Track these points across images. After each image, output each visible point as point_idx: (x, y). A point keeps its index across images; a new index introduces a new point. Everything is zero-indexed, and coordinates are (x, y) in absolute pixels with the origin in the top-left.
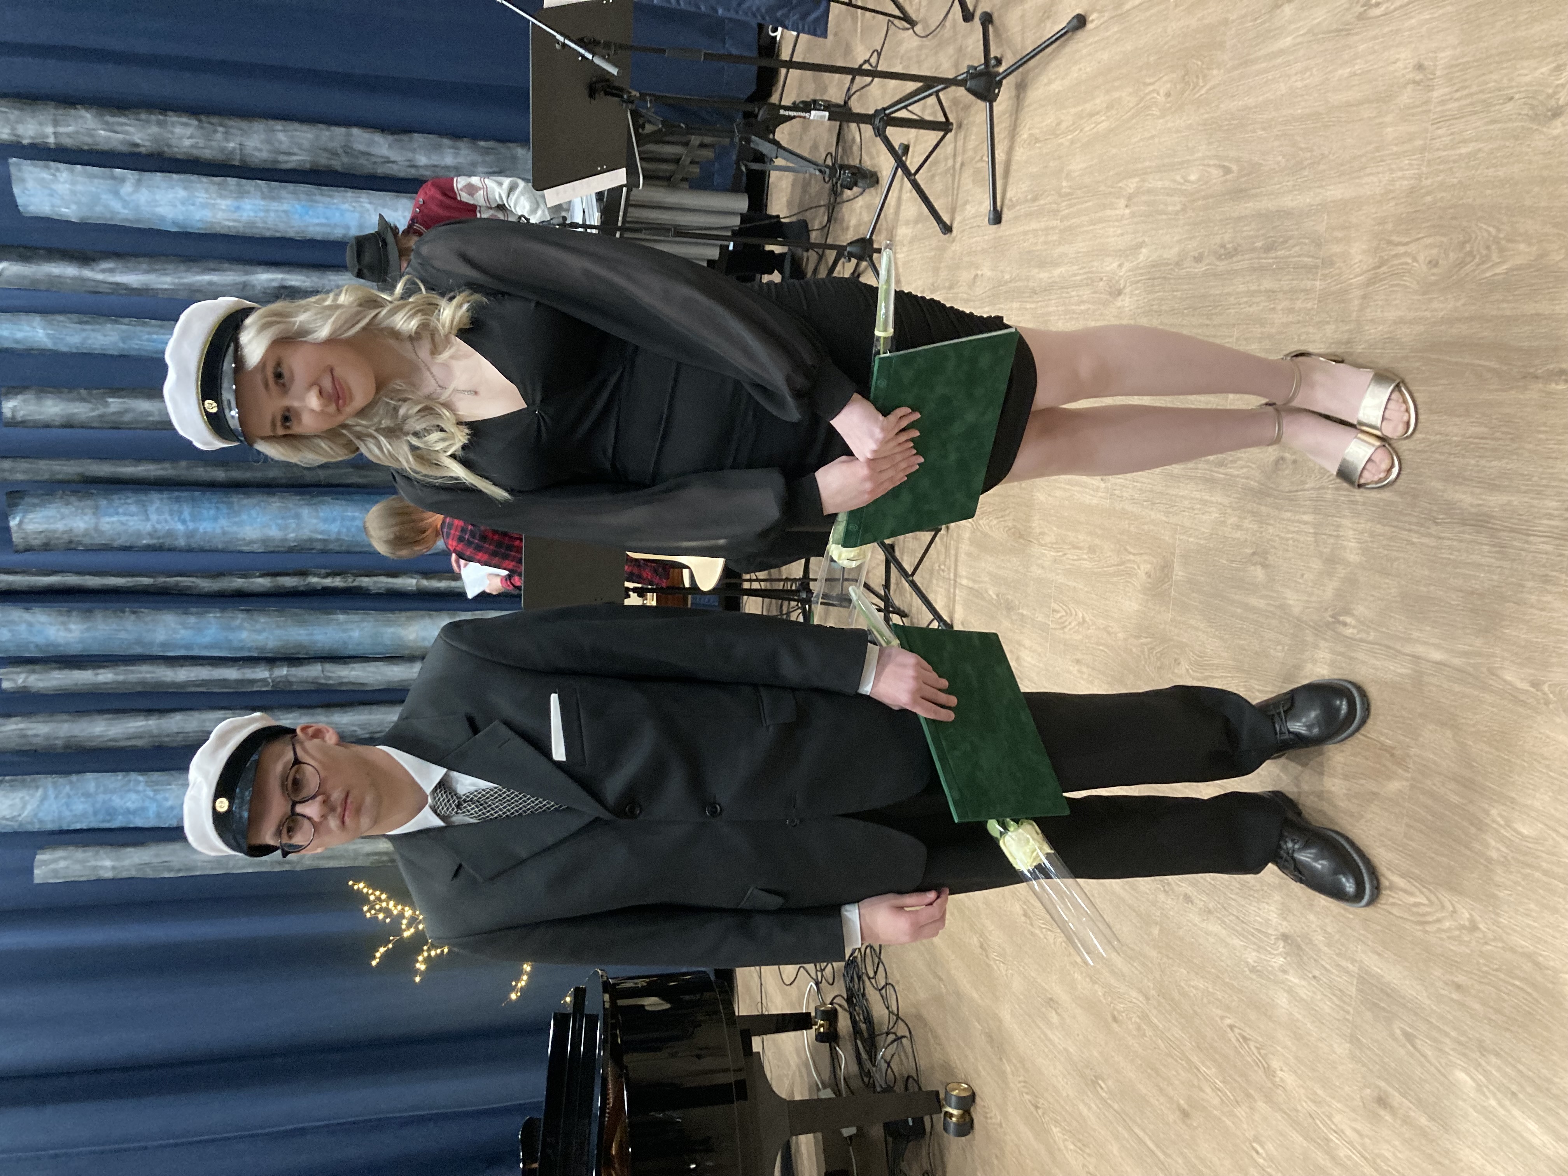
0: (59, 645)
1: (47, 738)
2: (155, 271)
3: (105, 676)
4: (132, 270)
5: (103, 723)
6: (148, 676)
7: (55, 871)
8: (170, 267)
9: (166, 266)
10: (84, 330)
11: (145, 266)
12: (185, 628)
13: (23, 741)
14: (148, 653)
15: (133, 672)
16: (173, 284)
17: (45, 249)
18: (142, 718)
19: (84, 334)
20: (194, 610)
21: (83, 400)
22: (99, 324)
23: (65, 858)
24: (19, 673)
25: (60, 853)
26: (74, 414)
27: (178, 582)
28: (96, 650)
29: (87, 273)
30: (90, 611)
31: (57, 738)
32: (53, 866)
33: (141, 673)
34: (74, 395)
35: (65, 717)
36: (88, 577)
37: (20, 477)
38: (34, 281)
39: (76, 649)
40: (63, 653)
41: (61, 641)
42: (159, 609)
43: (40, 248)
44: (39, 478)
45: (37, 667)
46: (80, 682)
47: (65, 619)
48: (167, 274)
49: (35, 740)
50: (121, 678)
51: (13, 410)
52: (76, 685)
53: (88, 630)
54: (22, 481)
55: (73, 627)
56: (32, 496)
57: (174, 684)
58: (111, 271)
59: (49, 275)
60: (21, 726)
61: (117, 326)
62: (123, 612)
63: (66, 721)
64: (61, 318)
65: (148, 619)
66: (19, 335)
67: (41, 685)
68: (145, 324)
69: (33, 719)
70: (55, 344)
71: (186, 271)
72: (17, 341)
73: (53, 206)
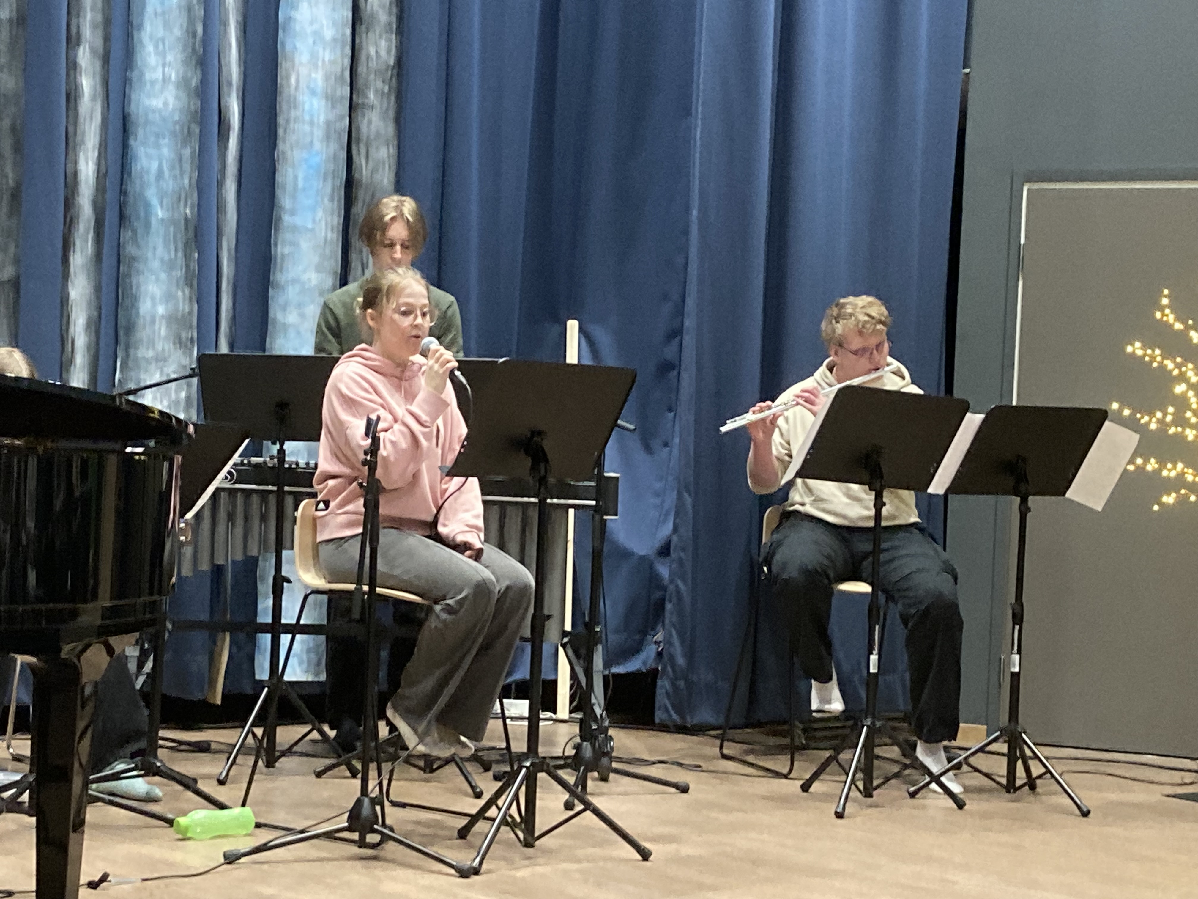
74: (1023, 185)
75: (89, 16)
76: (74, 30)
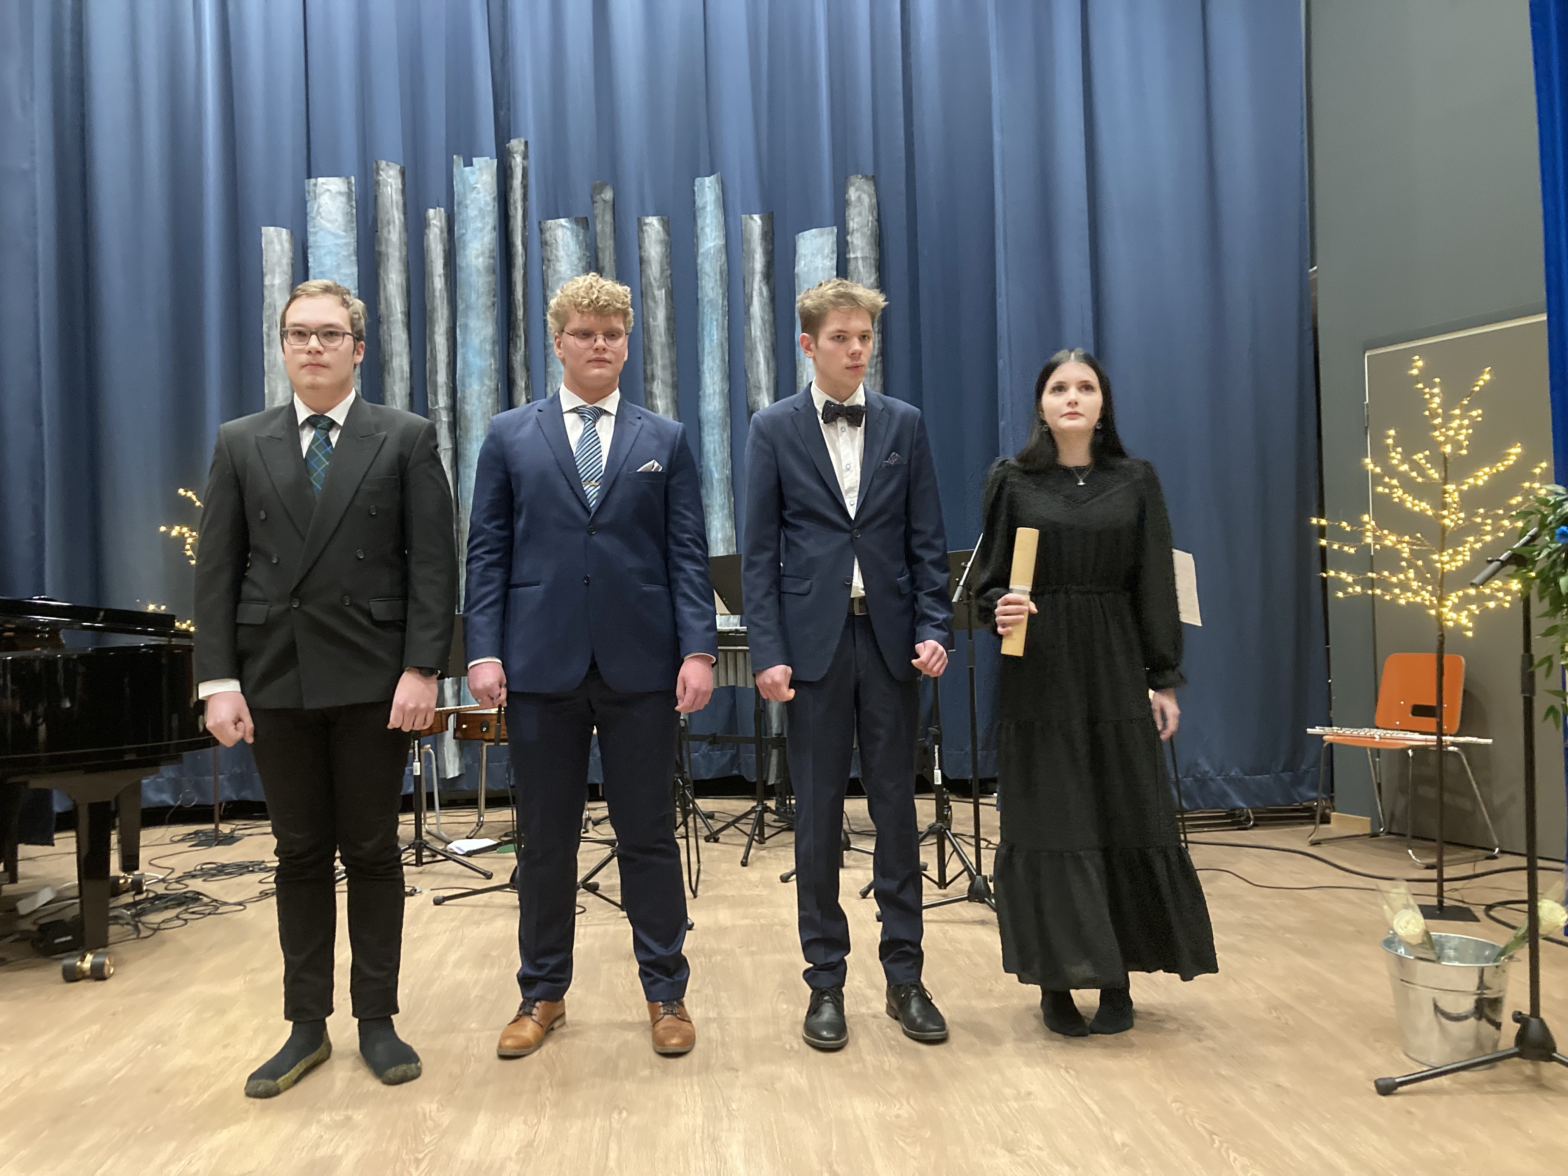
0: (465, 250)
1: (387, 240)
2: (764, 325)
3: (438, 283)
4: (763, 309)
5: (399, 281)
6: (439, 314)
7: (272, 242)
8: (768, 335)
9: (768, 331)
10: (716, 274)
11: (766, 317)
12: (481, 342)
13: (385, 222)
14: (459, 314)
15: (443, 303)
16: (755, 337)
17: (773, 249)
18: (403, 309)
19: (712, 274)
20: (497, 349)
21: (662, 271)
22: (721, 285)
23: (282, 250)
24: (440, 221)
25: (287, 246)
26: (650, 264)
27: (520, 337)
28: (461, 276)
29: (758, 278)
30: (494, 272)
31: (387, 247)
32: (276, 240)
33: (442, 309)
34: (666, 267)
35: (404, 253)
36: (522, 272)
37: (599, 228)
38: (749, 241)
39: (461, 261)
40: (458, 254)
41: (468, 252)
42: (497, 323)
43: (773, 245)
44: (598, 240)
45: (445, 235)
46: (434, 265)
47: (487, 254)
48: (762, 333)
49: (385, 231)
50: (437, 294)
51: (650, 224)
52: (432, 261)
53: (478, 270)
54: (595, 228)
55: (481, 260)
56: (585, 235)
57: (433, 333)
58: (761, 293)
59: (754, 251)
60: (397, 222)
61: (721, 297)
62: (494, 296)
63: (401, 254)
64: (724, 257)
65: (488, 313)
66: (708, 230)
67: (431, 237)
68: (724, 316)
69: (402, 230)
70: (703, 254)
71: (765, 347)
72: (702, 229)
73: (805, 256)
74: (1364, 353)
75: (660, 363)
76: (649, 373)
